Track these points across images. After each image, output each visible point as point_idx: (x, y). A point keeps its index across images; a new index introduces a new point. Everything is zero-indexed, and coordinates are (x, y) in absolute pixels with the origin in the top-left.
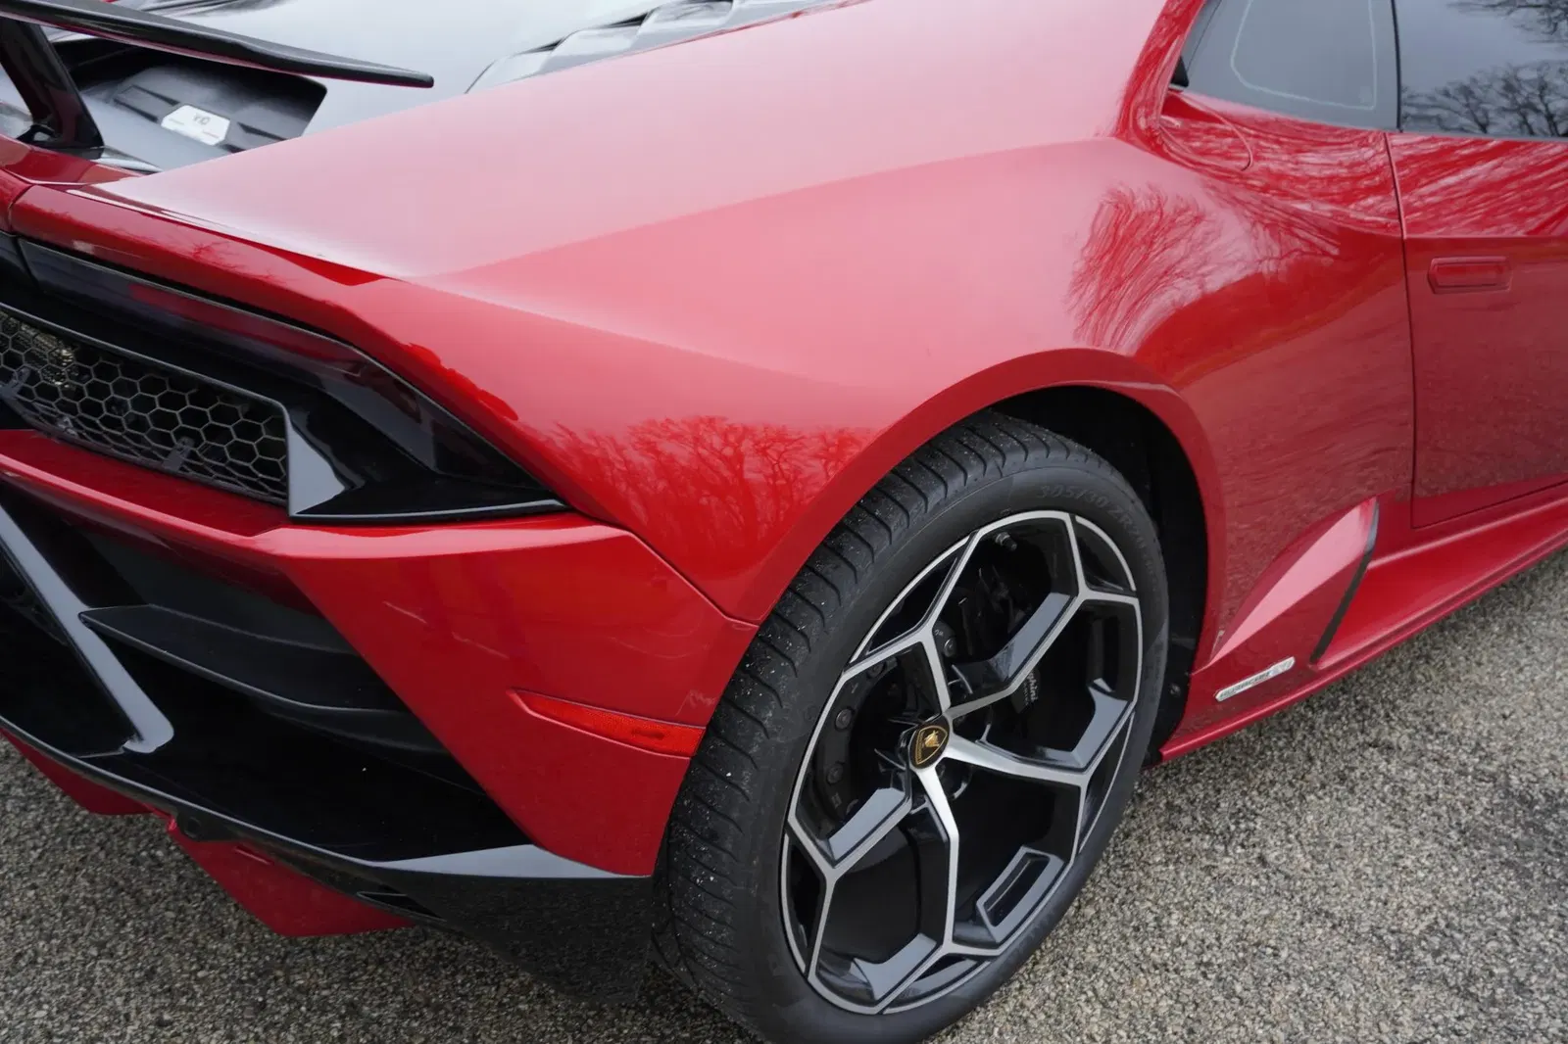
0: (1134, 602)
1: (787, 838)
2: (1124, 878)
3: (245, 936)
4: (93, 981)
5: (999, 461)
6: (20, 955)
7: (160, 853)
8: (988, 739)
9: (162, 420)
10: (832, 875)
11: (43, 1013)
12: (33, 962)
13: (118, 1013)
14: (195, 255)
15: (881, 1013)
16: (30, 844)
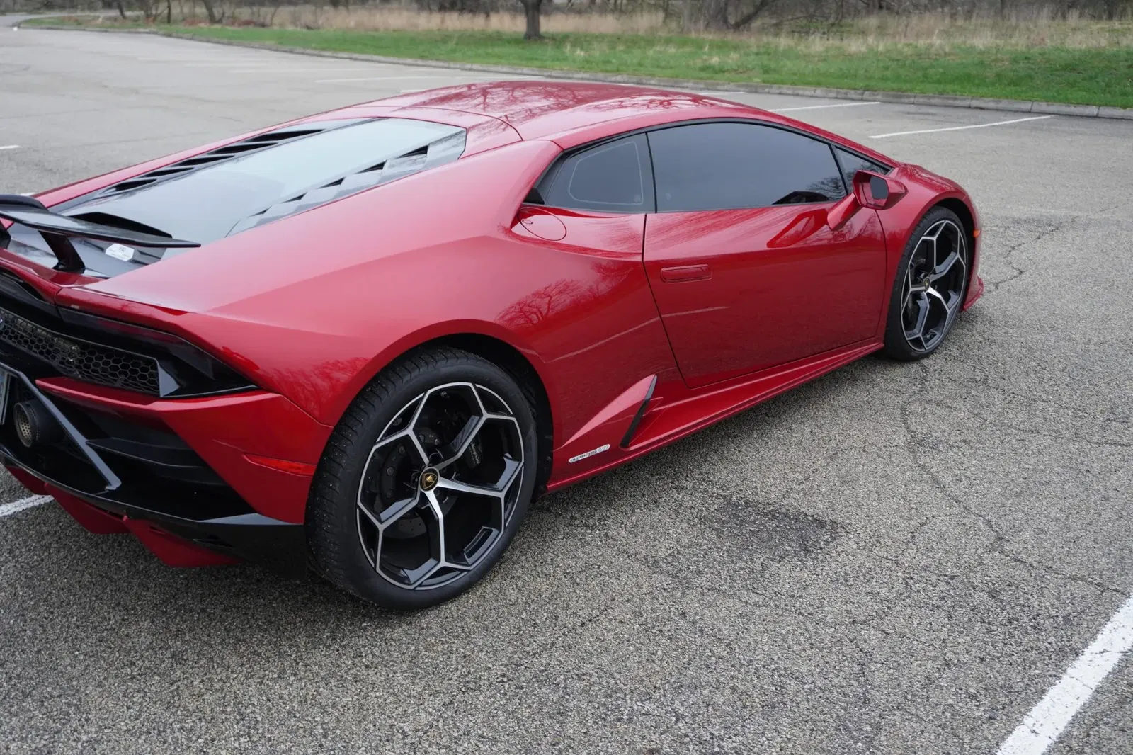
0: (514, 419)
1: (358, 510)
2: (543, 545)
3: (158, 589)
4: (94, 608)
5: (434, 364)
6: (63, 602)
7: (119, 563)
8: (455, 478)
9: (112, 368)
10: (381, 528)
11: (75, 619)
12: (68, 604)
13: (106, 618)
14: (122, 308)
15: (414, 589)
16: (63, 564)
